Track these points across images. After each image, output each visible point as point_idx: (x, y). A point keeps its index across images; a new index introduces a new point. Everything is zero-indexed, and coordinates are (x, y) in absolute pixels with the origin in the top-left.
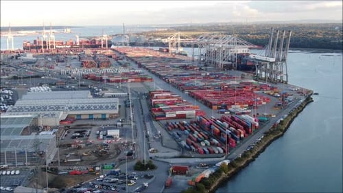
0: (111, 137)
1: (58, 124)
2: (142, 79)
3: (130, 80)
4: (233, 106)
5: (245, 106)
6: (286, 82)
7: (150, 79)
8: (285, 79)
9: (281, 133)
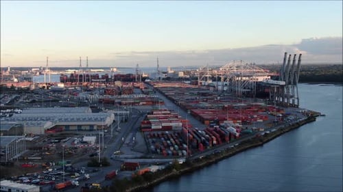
0: (86, 142)
1: (43, 133)
2: (153, 102)
3: (141, 103)
4: (225, 122)
5: (238, 121)
6: (297, 106)
7: (161, 103)
8: (296, 104)
9: (261, 143)
